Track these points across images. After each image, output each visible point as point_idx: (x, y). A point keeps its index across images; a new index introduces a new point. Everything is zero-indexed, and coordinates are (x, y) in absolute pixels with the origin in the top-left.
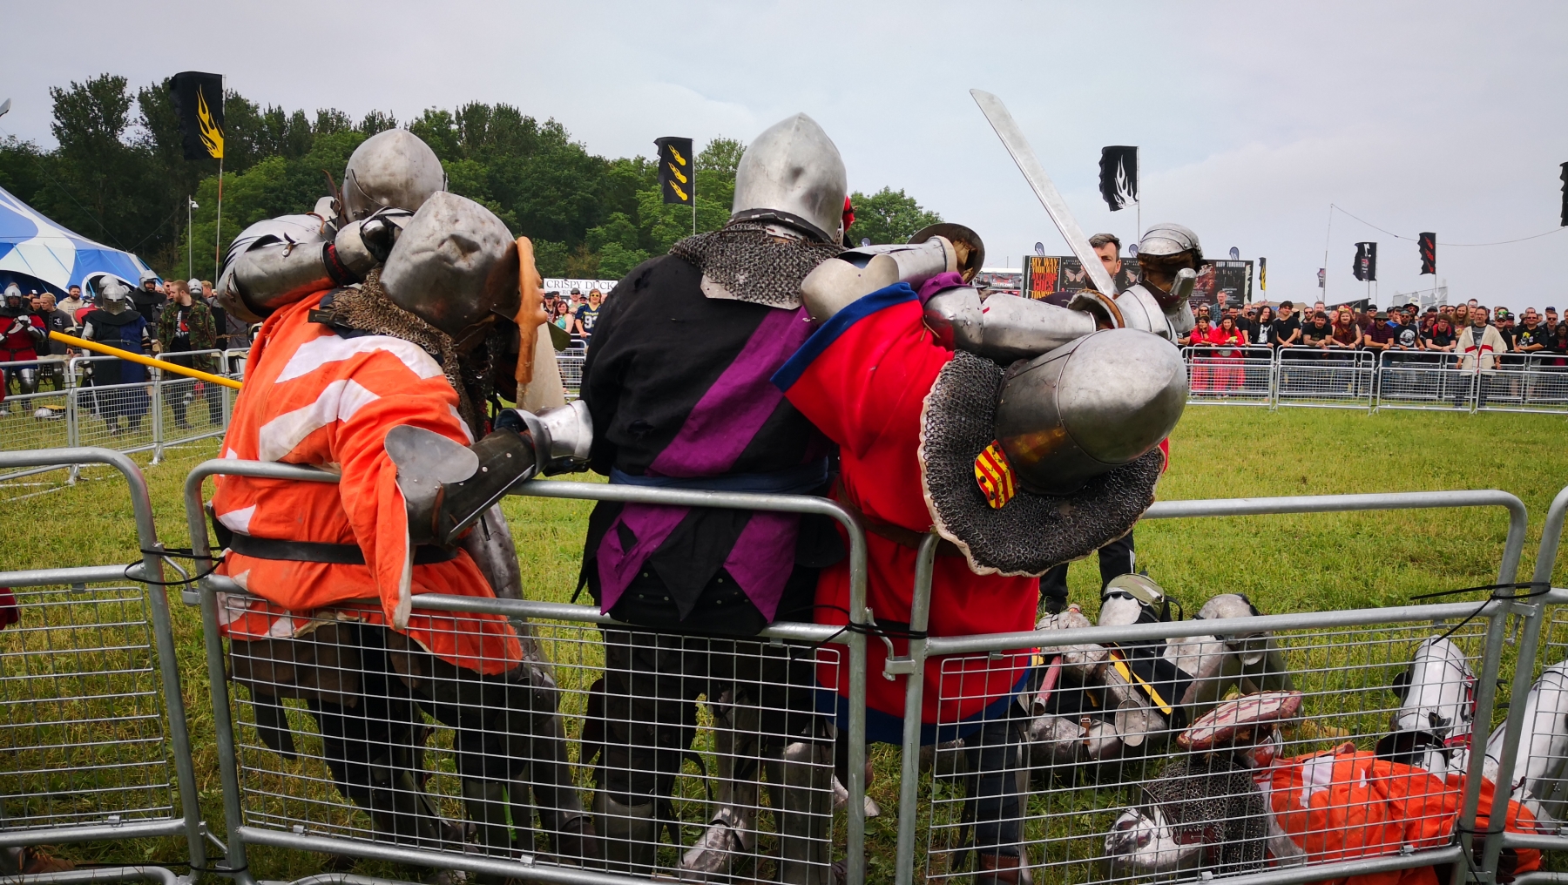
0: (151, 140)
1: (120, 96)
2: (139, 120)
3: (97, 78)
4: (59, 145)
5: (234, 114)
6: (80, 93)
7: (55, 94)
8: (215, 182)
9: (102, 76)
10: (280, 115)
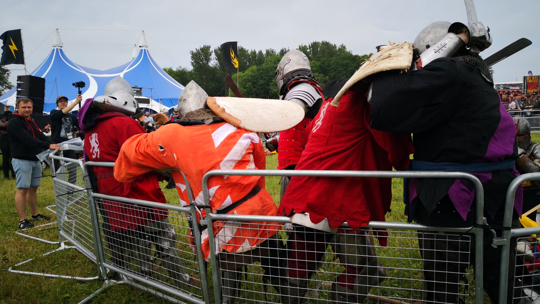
0: (218, 64)
1: (209, 51)
2: (215, 58)
3: (202, 47)
4: (193, 68)
5: (242, 54)
6: (198, 52)
7: (191, 53)
8: (236, 75)
9: (204, 46)
10: (255, 52)
